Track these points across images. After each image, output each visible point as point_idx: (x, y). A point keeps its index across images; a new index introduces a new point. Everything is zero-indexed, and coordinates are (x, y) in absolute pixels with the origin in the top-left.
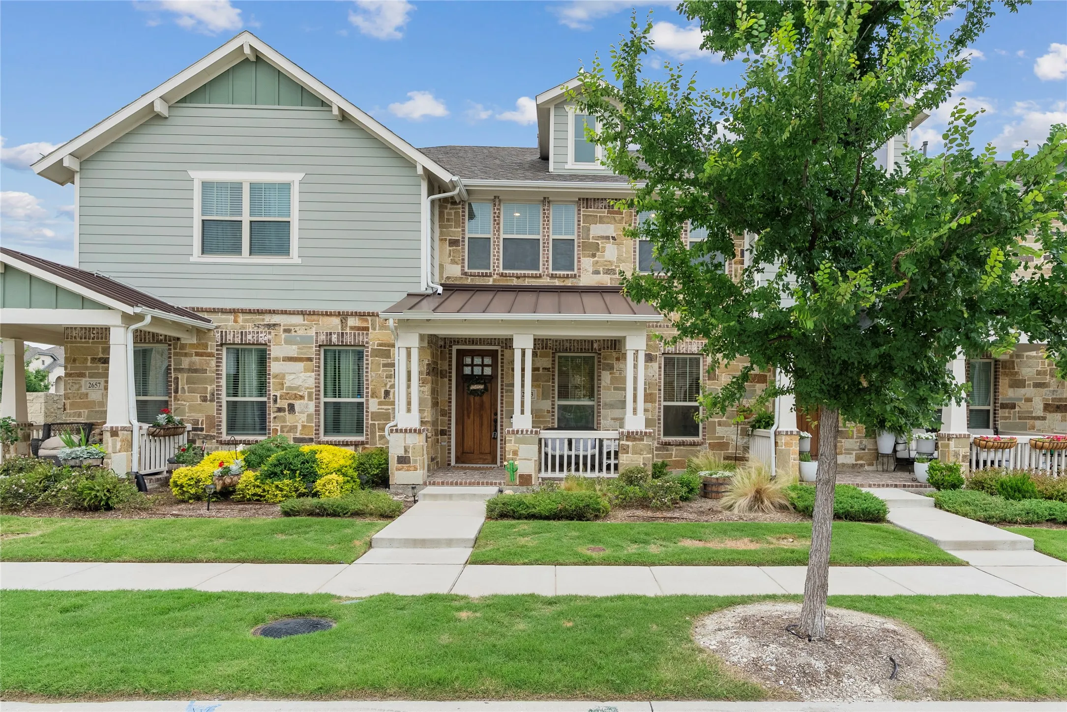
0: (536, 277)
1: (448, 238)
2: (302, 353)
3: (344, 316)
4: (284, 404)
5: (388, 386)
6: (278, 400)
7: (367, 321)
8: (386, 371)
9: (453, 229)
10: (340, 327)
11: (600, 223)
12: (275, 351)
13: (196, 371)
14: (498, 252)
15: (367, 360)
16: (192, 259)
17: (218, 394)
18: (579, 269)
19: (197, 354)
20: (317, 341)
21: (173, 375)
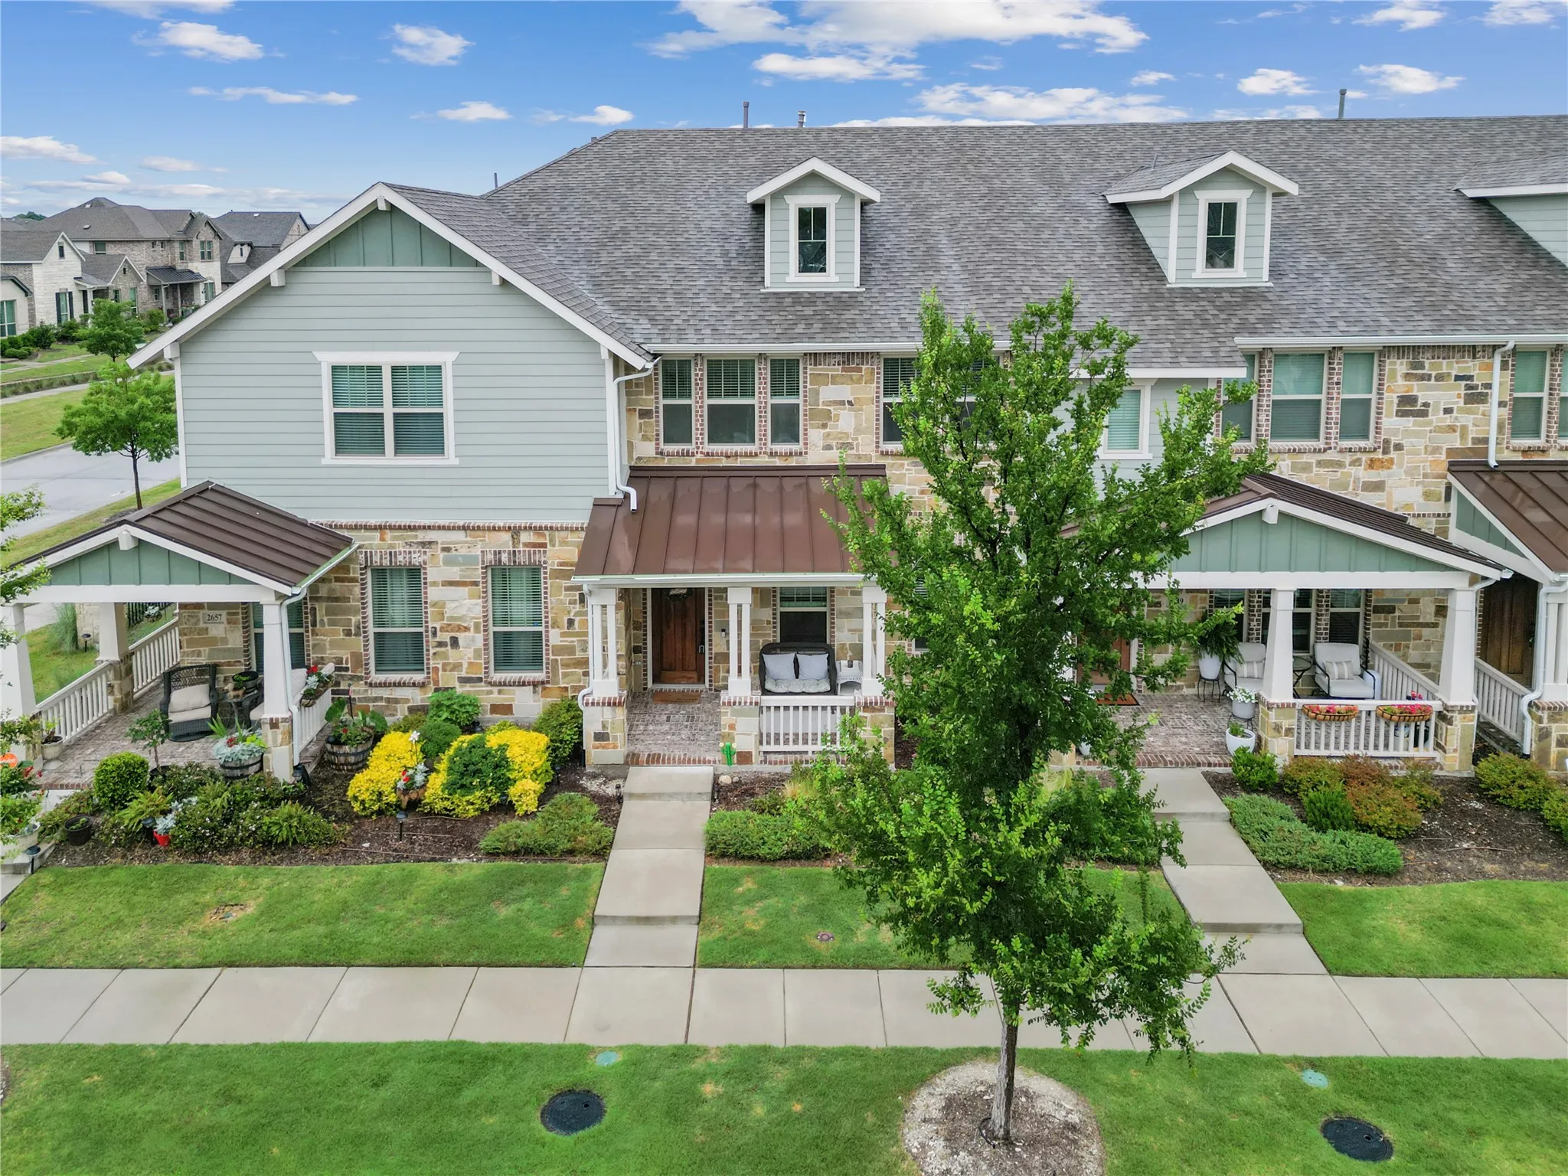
0: (750, 455)
1: (638, 408)
2: (464, 577)
3: (515, 531)
4: (445, 637)
5: (572, 614)
6: (438, 633)
7: (544, 536)
8: (569, 595)
9: (644, 397)
10: (511, 543)
11: (832, 383)
12: (432, 574)
13: (337, 599)
14: (702, 425)
15: (546, 583)
16: (324, 462)
17: (364, 627)
18: (806, 444)
19: (337, 580)
20: (483, 562)
21: (309, 606)
